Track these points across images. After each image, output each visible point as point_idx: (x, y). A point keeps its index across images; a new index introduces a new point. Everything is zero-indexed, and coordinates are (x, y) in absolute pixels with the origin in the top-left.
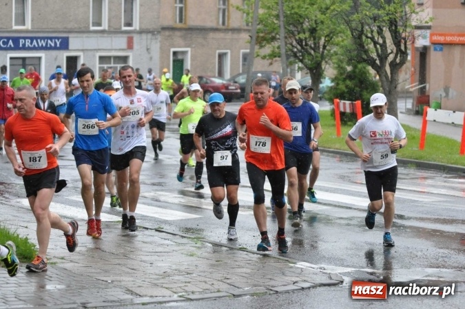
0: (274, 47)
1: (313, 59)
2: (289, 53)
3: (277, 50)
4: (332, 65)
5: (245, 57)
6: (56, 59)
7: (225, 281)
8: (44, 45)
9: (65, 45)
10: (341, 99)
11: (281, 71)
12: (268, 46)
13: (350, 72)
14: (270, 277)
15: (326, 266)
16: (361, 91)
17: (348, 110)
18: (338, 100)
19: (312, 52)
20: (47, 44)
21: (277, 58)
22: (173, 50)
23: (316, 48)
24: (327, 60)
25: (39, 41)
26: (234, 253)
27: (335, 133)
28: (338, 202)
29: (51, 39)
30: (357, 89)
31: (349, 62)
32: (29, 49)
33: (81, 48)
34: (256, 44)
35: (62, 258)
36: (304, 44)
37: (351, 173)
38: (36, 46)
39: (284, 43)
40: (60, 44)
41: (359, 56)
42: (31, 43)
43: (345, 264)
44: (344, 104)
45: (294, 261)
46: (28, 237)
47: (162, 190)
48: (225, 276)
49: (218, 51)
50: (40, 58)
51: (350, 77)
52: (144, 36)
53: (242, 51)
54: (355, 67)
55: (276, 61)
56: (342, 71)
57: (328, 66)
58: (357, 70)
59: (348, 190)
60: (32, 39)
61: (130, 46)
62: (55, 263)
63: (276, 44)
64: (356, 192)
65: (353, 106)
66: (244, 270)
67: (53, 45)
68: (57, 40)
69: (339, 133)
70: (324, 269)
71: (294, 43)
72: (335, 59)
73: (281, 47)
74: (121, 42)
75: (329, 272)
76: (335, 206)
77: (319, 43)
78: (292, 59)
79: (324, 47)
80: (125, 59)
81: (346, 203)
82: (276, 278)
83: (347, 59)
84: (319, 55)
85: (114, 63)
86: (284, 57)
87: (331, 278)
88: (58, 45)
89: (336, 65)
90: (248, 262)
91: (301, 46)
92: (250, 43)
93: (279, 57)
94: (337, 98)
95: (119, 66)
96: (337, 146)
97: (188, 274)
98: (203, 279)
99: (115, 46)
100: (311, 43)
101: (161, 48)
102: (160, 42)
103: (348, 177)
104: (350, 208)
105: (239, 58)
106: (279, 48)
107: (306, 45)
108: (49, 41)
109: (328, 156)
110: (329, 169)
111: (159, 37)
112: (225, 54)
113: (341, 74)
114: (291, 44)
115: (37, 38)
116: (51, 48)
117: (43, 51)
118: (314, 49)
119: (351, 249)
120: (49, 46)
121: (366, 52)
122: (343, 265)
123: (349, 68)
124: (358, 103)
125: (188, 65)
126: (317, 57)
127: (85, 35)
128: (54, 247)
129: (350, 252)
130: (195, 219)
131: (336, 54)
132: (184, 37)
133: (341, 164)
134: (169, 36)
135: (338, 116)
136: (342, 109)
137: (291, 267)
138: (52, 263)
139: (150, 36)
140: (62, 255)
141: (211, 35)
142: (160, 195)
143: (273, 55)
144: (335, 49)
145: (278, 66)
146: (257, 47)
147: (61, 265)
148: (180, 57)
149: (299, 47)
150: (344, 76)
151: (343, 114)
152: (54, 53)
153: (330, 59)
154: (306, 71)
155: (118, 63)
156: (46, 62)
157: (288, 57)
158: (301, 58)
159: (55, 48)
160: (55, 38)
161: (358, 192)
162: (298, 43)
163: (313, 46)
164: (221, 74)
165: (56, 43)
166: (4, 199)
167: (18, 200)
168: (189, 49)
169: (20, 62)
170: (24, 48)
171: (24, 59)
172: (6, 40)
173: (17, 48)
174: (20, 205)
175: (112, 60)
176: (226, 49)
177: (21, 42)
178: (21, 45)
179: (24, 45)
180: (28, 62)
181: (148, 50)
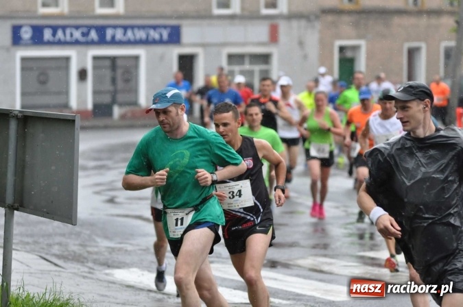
5: (449, 53)
8: (144, 37)
9: (175, 36)
20: (148, 36)
22: (338, 43)
25: (136, 31)
29: (154, 28)
32: (121, 43)
33: (199, 42)
38: (132, 38)
40: (170, 35)
42: (125, 34)
47: (325, 256)
49: (407, 46)
50: (137, 58)
52: (295, 23)
53: (444, 44)
60: (125, 28)
61: (274, 37)
67: (157, 36)
68: (163, 30)
74: (260, 32)
80: (265, 58)
85: (251, 63)
88: (165, 37)
92: (456, 30)
95: (257, 68)
99: (252, 37)
102: (320, 31)
105: (439, 54)
108: (152, 32)
111: (318, 25)
112: (418, 49)
115: (132, 27)
116: (154, 42)
117: (141, 47)
120: (150, 39)
125: (361, 65)
127: (206, 22)
132: (356, 24)
134: (333, 23)
139: (303, 23)
141: (397, 20)
142: (323, 263)
148: (349, 54)
152: (159, 50)
155: (256, 64)
156: (148, 63)
159: (161, 42)
160: (161, 26)
165: (161, 36)
166: (86, 270)
167: (108, 271)
168: (362, 43)
169: (108, 63)
170: (114, 42)
171: (113, 59)
172: (85, 30)
173: (102, 41)
174: (110, 278)
175: (247, 60)
176: (420, 40)
177: (109, 33)
178: (108, 37)
179: (113, 37)
180: (119, 63)
181: (301, 44)
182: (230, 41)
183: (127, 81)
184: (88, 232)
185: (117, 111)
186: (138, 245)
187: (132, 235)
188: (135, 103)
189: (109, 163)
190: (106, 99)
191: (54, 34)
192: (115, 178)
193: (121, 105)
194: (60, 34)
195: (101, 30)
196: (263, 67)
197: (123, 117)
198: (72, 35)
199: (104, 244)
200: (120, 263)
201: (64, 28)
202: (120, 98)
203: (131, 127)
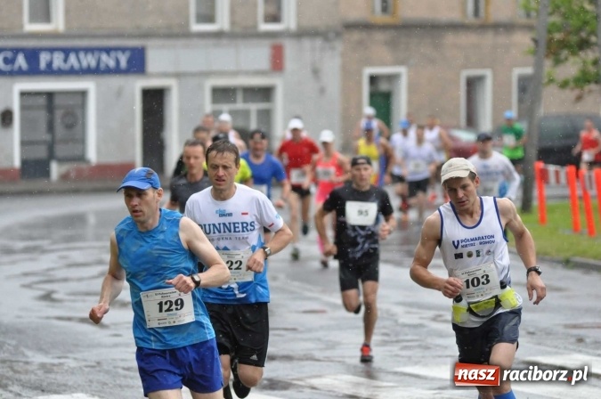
0: (584, 63)
5: (523, 89)
8: (93, 64)
9: (137, 63)
12: (571, 59)
20: (99, 62)
21: (593, 86)
22: (369, 71)
25: (82, 55)
29: (108, 51)
32: (60, 73)
33: (171, 69)
34: (547, 56)
38: (76, 65)
40: (129, 61)
42: (66, 60)
49: (465, 74)
50: (83, 94)
52: (307, 43)
53: (517, 72)
55: (590, 91)
60: (66, 52)
61: (277, 63)
63: (590, 55)
67: (112, 64)
68: (120, 54)
74: (259, 56)
80: (266, 93)
85: (245, 101)
88: (123, 64)
92: (535, 53)
93: (597, 82)
95: (254, 107)
99: (248, 63)
101: (344, 67)
102: (343, 55)
105: (510, 86)
106: (595, 63)
108: (104, 57)
111: (339, 46)
112: (481, 79)
115: (77, 50)
116: (108, 71)
117: (90, 77)
120: (102, 66)
127: (181, 42)
132: (392, 44)
134: (360, 43)
139: (318, 42)
141: (450, 38)
143: (584, 80)
146: (548, 63)
148: (383, 87)
152: (115, 82)
155: (253, 101)
156: (98, 101)
159: (117, 71)
160: (116, 49)
164: (471, 122)
165: (118, 62)
168: (402, 70)
169: (42, 101)
170: (50, 72)
171: (50, 95)
172: (9, 54)
173: (34, 70)
175: (240, 96)
176: (483, 67)
177: (44, 59)
178: (43, 65)
179: (50, 64)
180: (58, 101)
181: (316, 72)
182: (215, 68)
183: (70, 127)
184: (14, 342)
185: (55, 169)
186: (85, 360)
187: (77, 345)
188: (81, 158)
189: (44, 243)
190: (41, 153)
192: (52, 265)
193: (61, 161)
195: (32, 55)
196: (263, 106)
197: (64, 177)
199: (38, 358)
200: (59, 386)
202: (60, 150)
203: (76, 192)
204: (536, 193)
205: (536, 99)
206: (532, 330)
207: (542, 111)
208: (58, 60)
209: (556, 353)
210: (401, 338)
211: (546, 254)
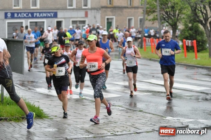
0: (154, 16)
1: (173, 20)
2: (162, 18)
3: (156, 17)
4: (182, 23)
5: (141, 20)
6: (51, 22)
7: (132, 126)
8: (46, 16)
9: (55, 15)
10: (186, 40)
11: (158, 27)
12: (151, 15)
13: (190, 27)
14: (154, 124)
15: (180, 119)
16: (196, 36)
17: (190, 45)
18: (185, 40)
19: (173, 18)
21: (156, 21)
22: (107, 17)
23: (174, 16)
24: (179, 21)
25: (43, 14)
26: (137, 113)
27: (184, 56)
28: (186, 88)
30: (194, 35)
31: (190, 22)
32: (38, 18)
33: (63, 17)
34: (146, 14)
35: (56, 116)
36: (169, 13)
37: (192, 74)
38: (42, 16)
39: (159, 14)
40: (54, 15)
41: (195, 19)
42: (40, 15)
43: (189, 117)
44: (188, 42)
45: (165, 116)
46: (39, 106)
48: (133, 123)
49: (128, 18)
50: (44, 22)
51: (191, 29)
52: (93, 11)
53: (140, 17)
54: (193, 24)
55: (155, 22)
56: (187, 26)
57: (180, 24)
58: (194, 26)
59: (190, 83)
60: (40, 13)
61: (86, 15)
62: (52, 119)
63: (155, 14)
64: (194, 83)
65: (192, 43)
66: (142, 121)
67: (50, 16)
68: (52, 13)
69: (185, 56)
70: (180, 120)
71: (164, 13)
72: (183, 21)
73: (158, 15)
74: (82, 14)
75: (181, 121)
76: (185, 90)
77: (176, 13)
78: (163, 21)
79: (178, 15)
80: (84, 22)
81: (189, 89)
82: (156, 124)
83: (189, 20)
84: (176, 19)
86: (159, 20)
87: (183, 124)
88: (52, 16)
89: (184, 24)
90: (143, 117)
91: (167, 15)
92: (143, 13)
93: (157, 20)
94: (184, 39)
95: (81, 25)
96: (185, 62)
97: (115, 123)
98: (122, 125)
99: (79, 16)
100: (172, 13)
101: (101, 16)
102: (101, 14)
103: (190, 76)
104: (191, 91)
105: (138, 21)
106: (157, 16)
107: (170, 14)
108: (48, 14)
109: (181, 66)
110: (181, 73)
111: (100, 11)
112: (132, 19)
113: (186, 28)
114: (163, 14)
116: (49, 17)
117: (45, 19)
118: (173, 16)
119: (192, 110)
120: (48, 16)
121: (198, 17)
122: (188, 118)
123: (190, 25)
124: (195, 41)
125: (114, 24)
126: (175, 20)
127: (65, 11)
128: (52, 111)
129: (191, 112)
130: (118, 97)
131: (184, 18)
132: (112, 11)
133: (187, 70)
134: (105, 11)
135: (185, 48)
136: (187, 44)
137: (164, 119)
138: (51, 119)
139: (96, 11)
140: (55, 115)
141: (125, 10)
143: (154, 19)
144: (183, 16)
145: (156, 25)
146: (146, 16)
147: (55, 119)
148: (110, 21)
149: (166, 15)
150: (188, 29)
151: (187, 47)
152: (51, 19)
153: (181, 21)
154: (170, 26)
156: (47, 24)
157: (161, 20)
158: (167, 20)
159: (51, 17)
161: (195, 83)
162: (166, 13)
163: (173, 15)
165: (51, 15)
166: (27, 88)
167: (34, 89)
168: (114, 17)
169: (34, 24)
170: (36, 17)
171: (36, 22)
172: (27, 14)
173: (33, 17)
174: (35, 91)
176: (132, 16)
177: (35, 14)
178: (35, 16)
179: (36, 16)
180: (38, 24)
181: (95, 17)
182: (73, 17)
184: (28, 77)
191: (18, 15)
194: (20, 15)
195: (32, 14)
196: (83, 25)
198: (23, 15)
200: (38, 86)
201: (21, 13)
204: (143, 44)
205: (144, 24)
206: (142, 74)
207: (145, 26)
208: (38, 15)
209: (148, 79)
210: (114, 76)
211: (146, 58)
